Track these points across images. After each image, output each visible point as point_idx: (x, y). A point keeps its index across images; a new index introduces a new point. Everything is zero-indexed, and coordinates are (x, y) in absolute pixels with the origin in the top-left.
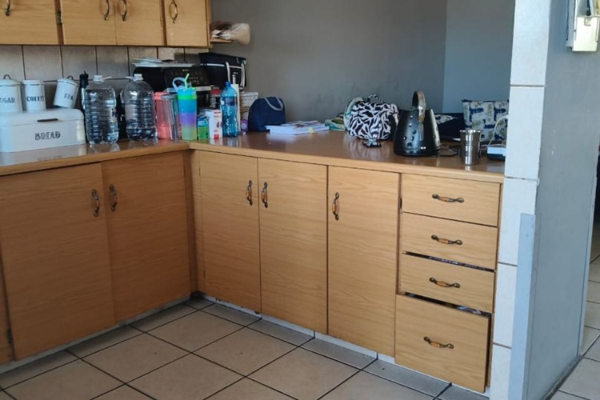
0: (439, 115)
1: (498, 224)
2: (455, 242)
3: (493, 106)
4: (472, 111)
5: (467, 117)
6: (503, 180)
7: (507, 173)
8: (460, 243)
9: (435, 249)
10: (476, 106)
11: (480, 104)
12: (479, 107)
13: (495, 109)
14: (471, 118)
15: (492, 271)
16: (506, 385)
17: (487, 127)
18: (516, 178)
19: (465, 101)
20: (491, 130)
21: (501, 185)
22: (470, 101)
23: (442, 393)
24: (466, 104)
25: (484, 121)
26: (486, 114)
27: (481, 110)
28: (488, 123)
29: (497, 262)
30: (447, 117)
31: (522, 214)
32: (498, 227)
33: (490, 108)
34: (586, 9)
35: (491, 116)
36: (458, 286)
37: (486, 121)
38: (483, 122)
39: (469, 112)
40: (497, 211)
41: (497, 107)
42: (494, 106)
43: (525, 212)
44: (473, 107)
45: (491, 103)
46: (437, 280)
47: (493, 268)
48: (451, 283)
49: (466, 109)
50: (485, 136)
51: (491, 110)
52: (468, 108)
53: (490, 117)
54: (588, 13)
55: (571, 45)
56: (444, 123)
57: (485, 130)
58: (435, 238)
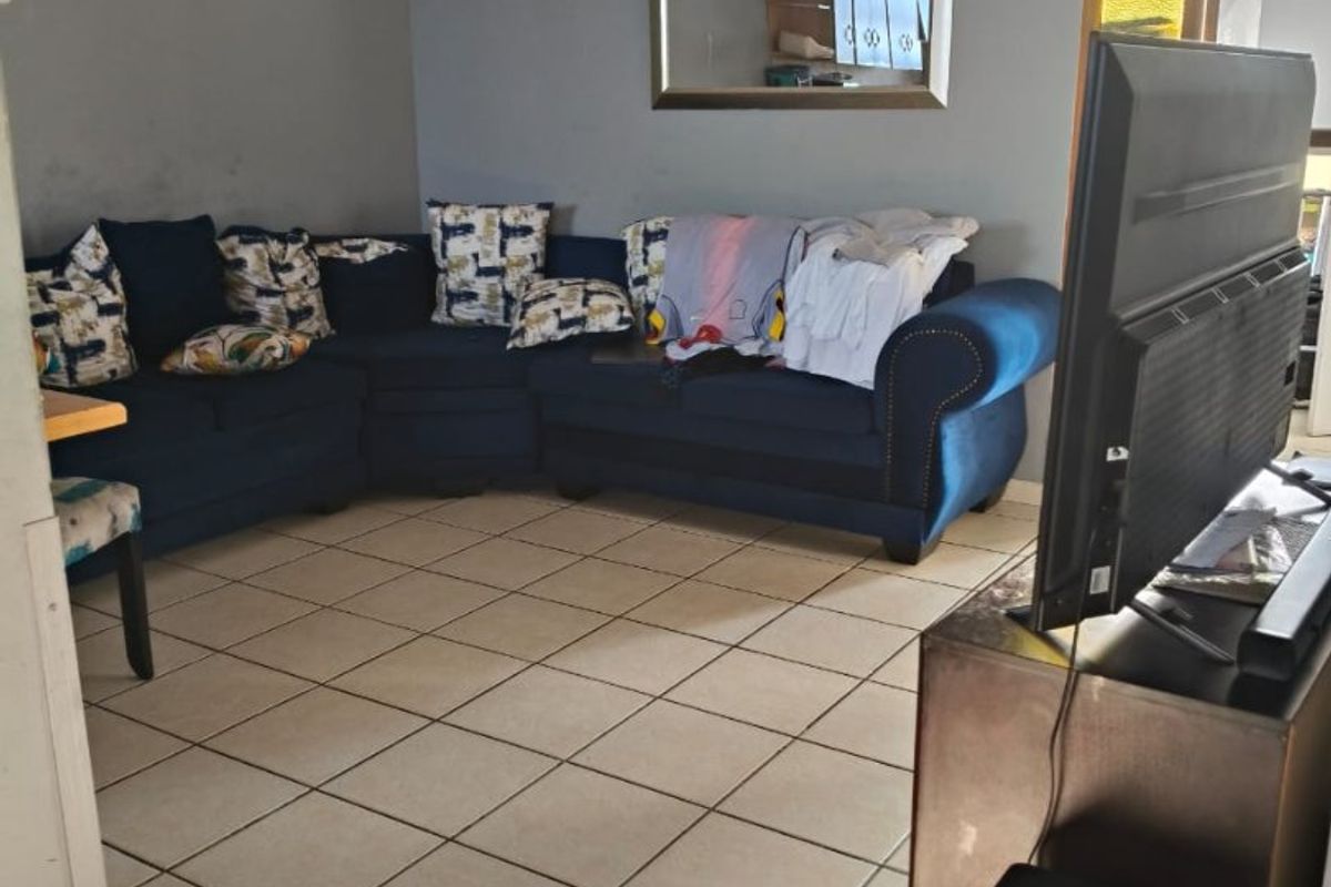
0: (366, 240)
3: (497, 220)
4: (448, 231)
5: (436, 246)
10: (457, 218)
11: (467, 214)
12: (464, 220)
13: (503, 226)
14: (444, 248)
17: (482, 272)
19: (433, 204)
20: (494, 280)
22: (444, 205)
24: (435, 211)
25: (476, 256)
26: (480, 239)
27: (468, 229)
28: (484, 263)
30: (381, 247)
33: (489, 222)
35: (491, 244)
37: (480, 256)
38: (471, 258)
39: (438, 234)
41: (509, 221)
42: (501, 219)
44: (449, 220)
45: (494, 211)
49: (434, 224)
50: (481, 297)
51: (492, 228)
52: (438, 221)
53: (489, 248)
56: (374, 261)
57: (477, 280)
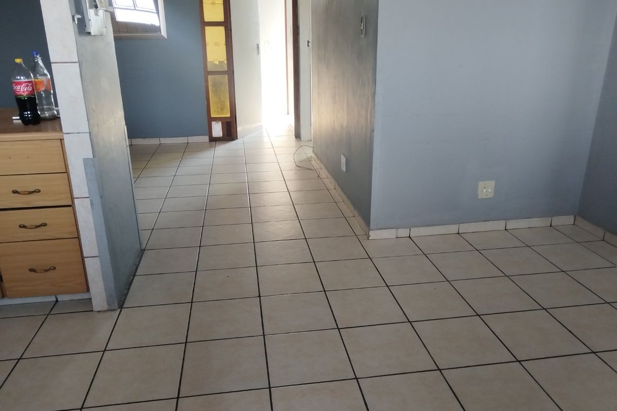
1: (66, 170)
2: (34, 192)
6: (63, 136)
7: (64, 131)
8: (39, 191)
9: (19, 201)
15: (70, 206)
16: (101, 284)
18: (73, 133)
21: (62, 140)
23: (51, 310)
29: (72, 199)
31: (84, 159)
32: (67, 172)
34: (94, 4)
36: (45, 225)
40: (63, 160)
43: (85, 157)
46: (26, 225)
47: (71, 204)
48: (38, 225)
54: (96, 7)
55: (88, 31)
58: (15, 192)
